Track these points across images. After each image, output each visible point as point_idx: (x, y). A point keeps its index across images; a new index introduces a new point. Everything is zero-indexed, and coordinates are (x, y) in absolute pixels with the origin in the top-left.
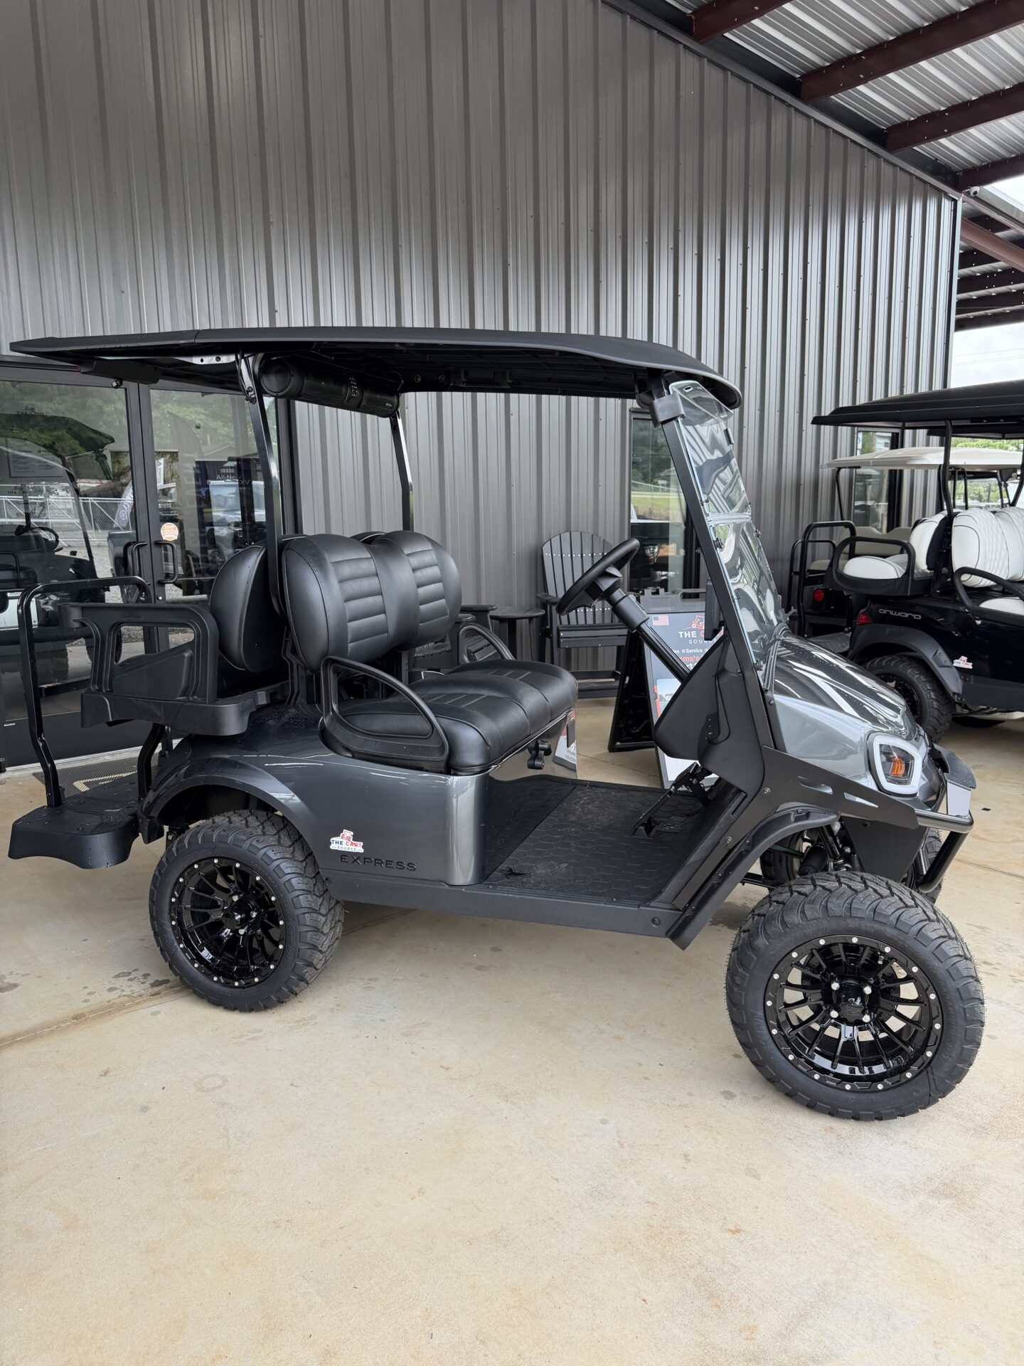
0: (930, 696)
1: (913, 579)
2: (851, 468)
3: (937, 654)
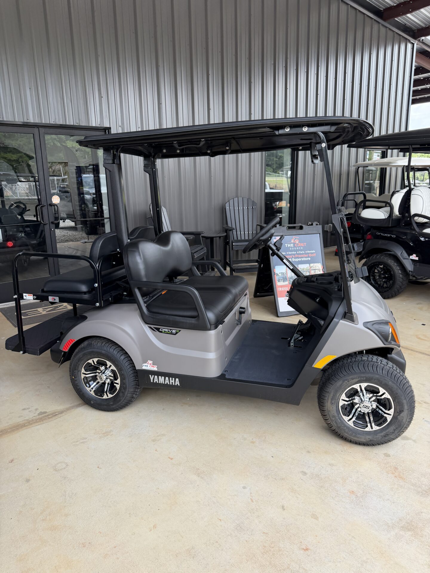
0: (399, 272)
1: (392, 219)
2: (364, 167)
3: (403, 253)
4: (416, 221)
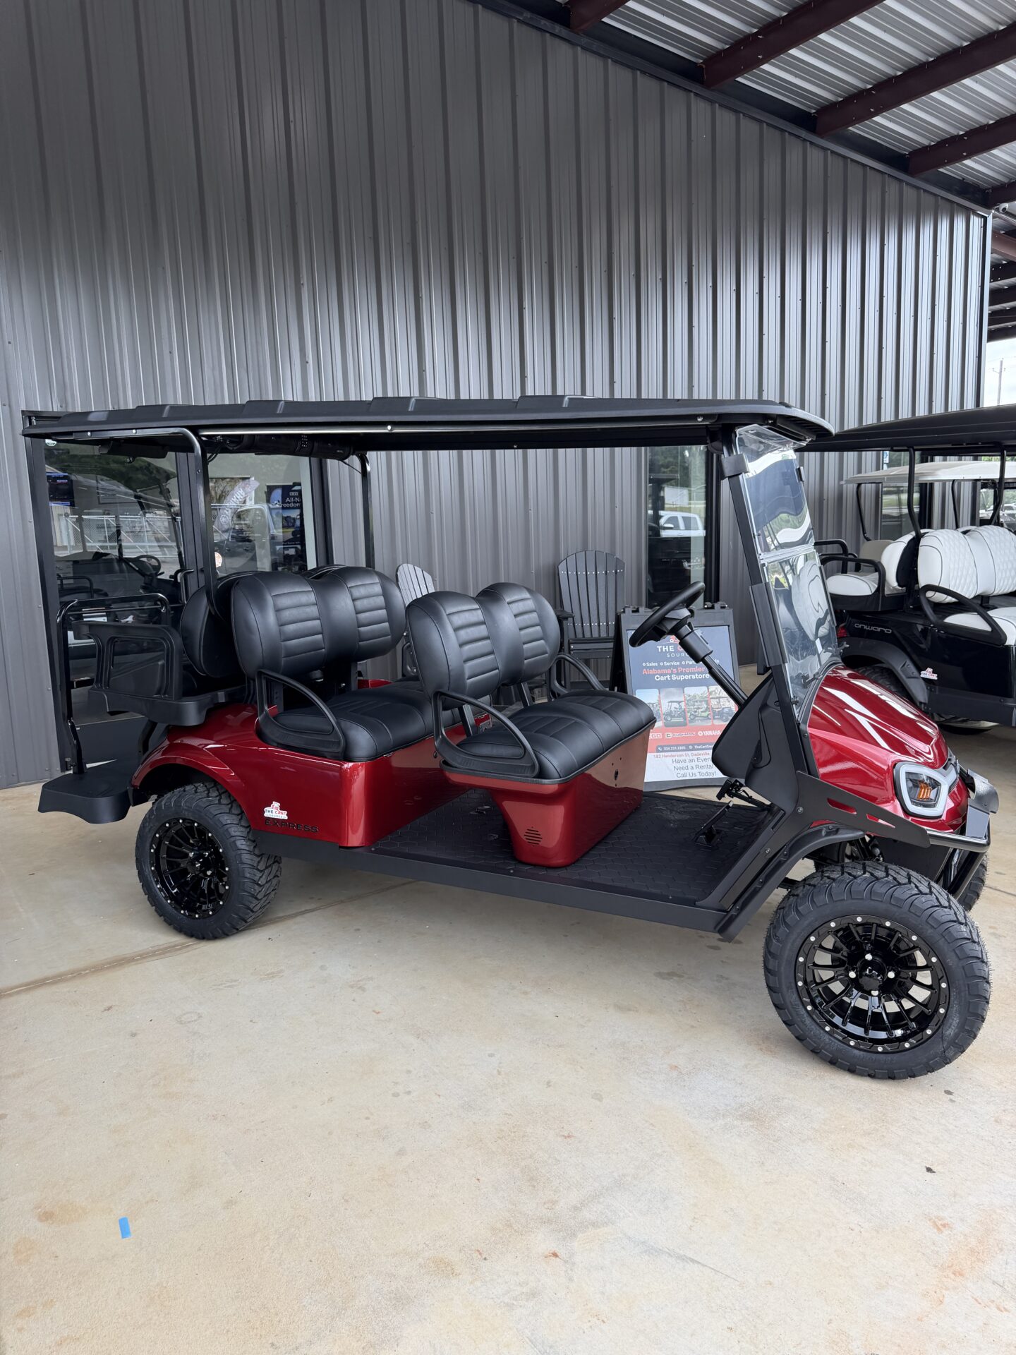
1: (884, 595)
2: (873, 483)
3: (907, 664)
4: (930, 599)
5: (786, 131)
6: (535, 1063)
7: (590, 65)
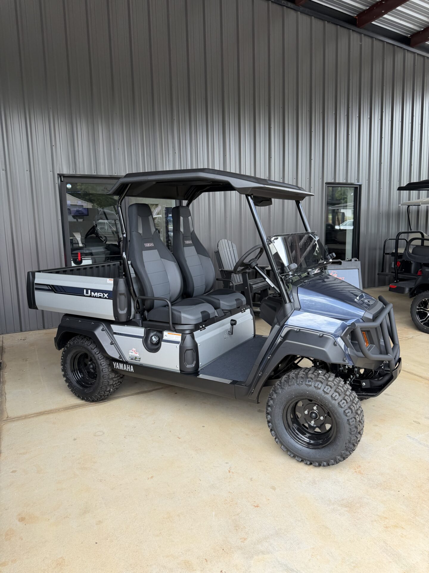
5: (396, 45)
6: (247, 469)
7: (304, 20)
